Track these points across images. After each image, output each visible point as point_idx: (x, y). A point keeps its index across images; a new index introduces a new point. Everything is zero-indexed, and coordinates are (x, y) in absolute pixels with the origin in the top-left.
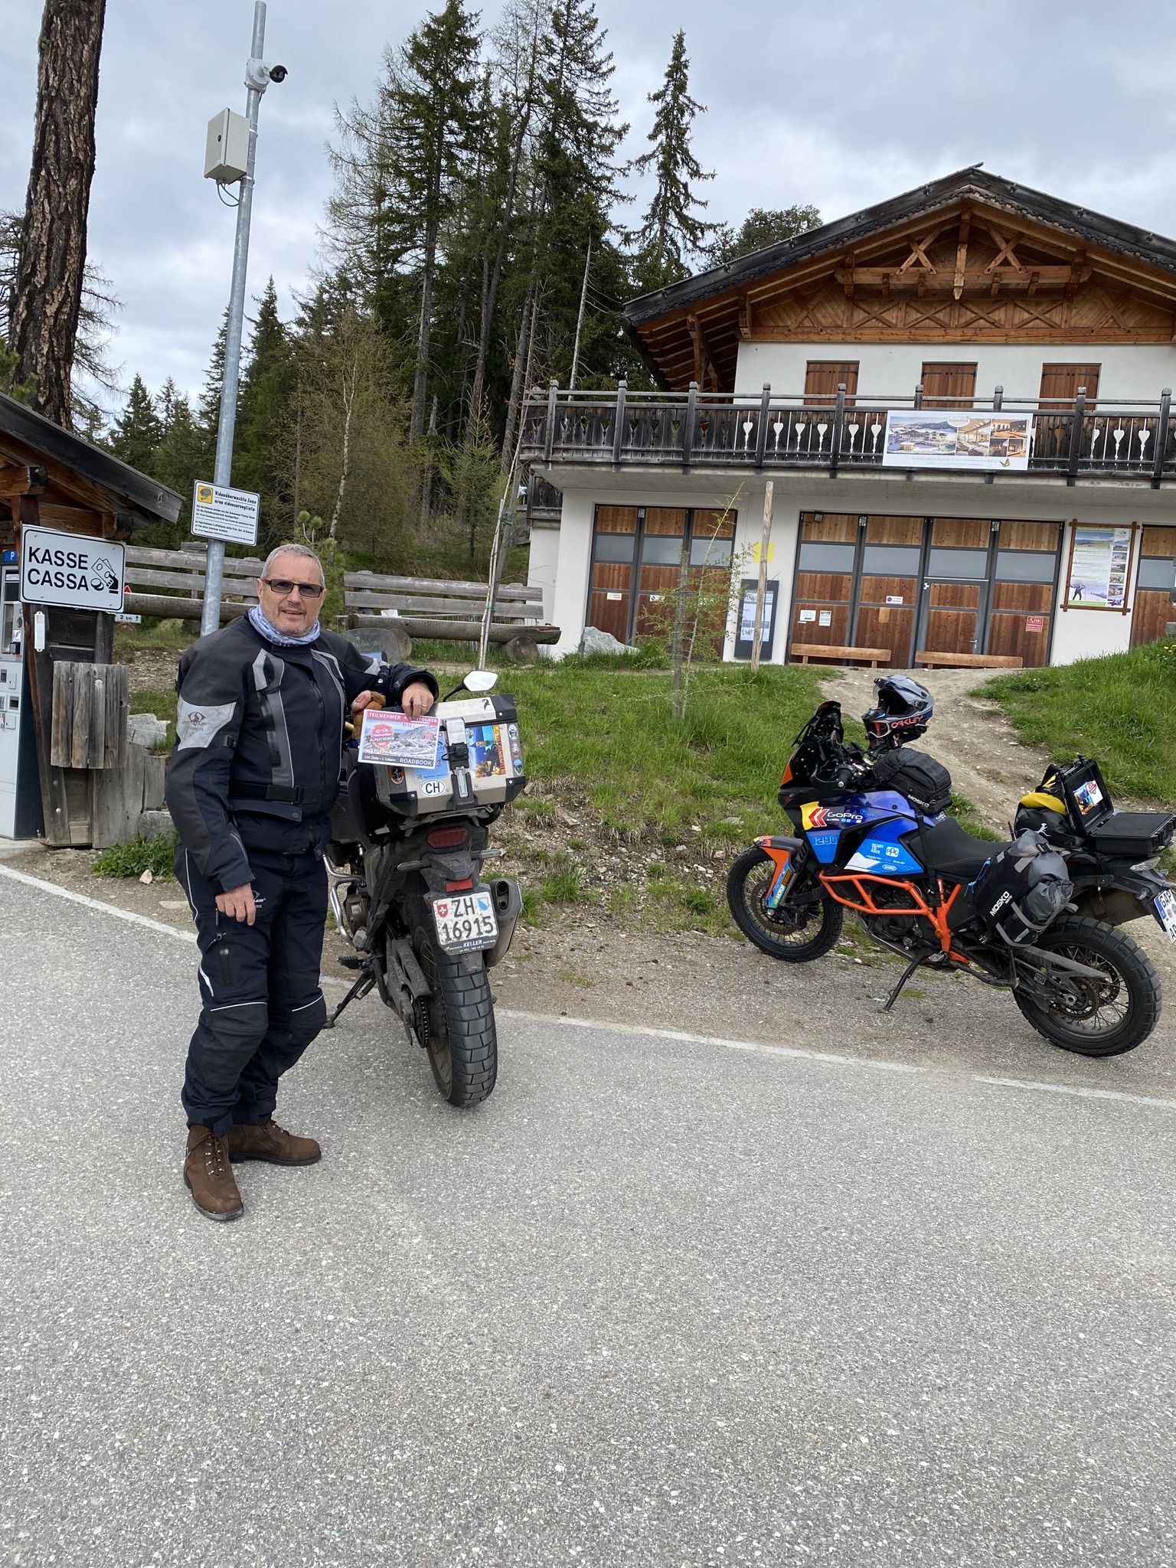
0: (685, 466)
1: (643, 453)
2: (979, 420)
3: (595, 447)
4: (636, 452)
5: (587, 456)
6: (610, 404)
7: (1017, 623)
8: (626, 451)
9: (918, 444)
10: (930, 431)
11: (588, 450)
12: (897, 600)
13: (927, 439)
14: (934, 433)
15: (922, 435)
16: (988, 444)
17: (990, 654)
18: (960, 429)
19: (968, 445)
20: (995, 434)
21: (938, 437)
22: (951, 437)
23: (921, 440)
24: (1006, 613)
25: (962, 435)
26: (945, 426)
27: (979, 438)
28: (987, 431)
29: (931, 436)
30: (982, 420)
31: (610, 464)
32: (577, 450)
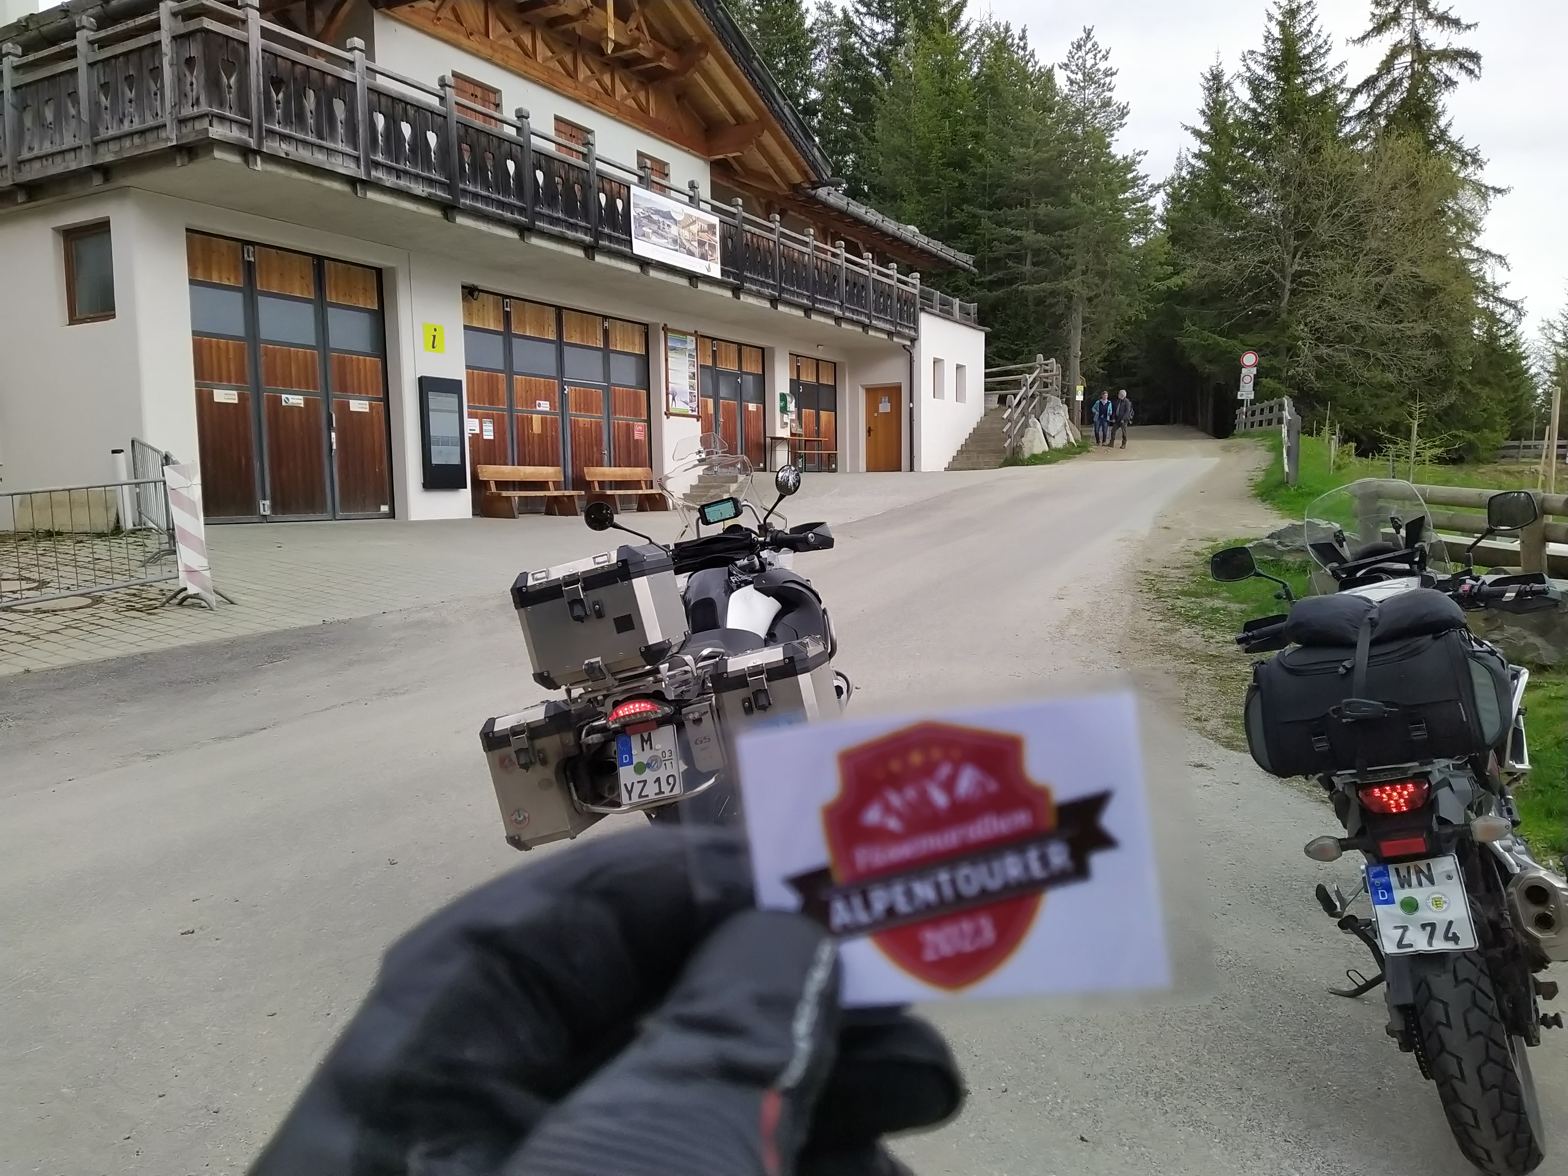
0: (449, 209)
1: (399, 173)
2: (690, 216)
3: (331, 145)
4: (389, 169)
5: (319, 158)
6: (347, 75)
7: (629, 429)
8: (377, 165)
9: (654, 232)
10: (660, 219)
11: (321, 147)
12: (545, 406)
13: (659, 228)
14: (663, 223)
15: (655, 222)
16: (696, 245)
17: (615, 466)
18: (678, 222)
19: (686, 242)
20: (700, 234)
21: (666, 228)
22: (674, 230)
23: (655, 227)
24: (621, 419)
25: (681, 230)
26: (667, 215)
27: (691, 236)
28: (695, 228)
29: (661, 225)
30: (692, 217)
31: (352, 181)
32: (305, 143)
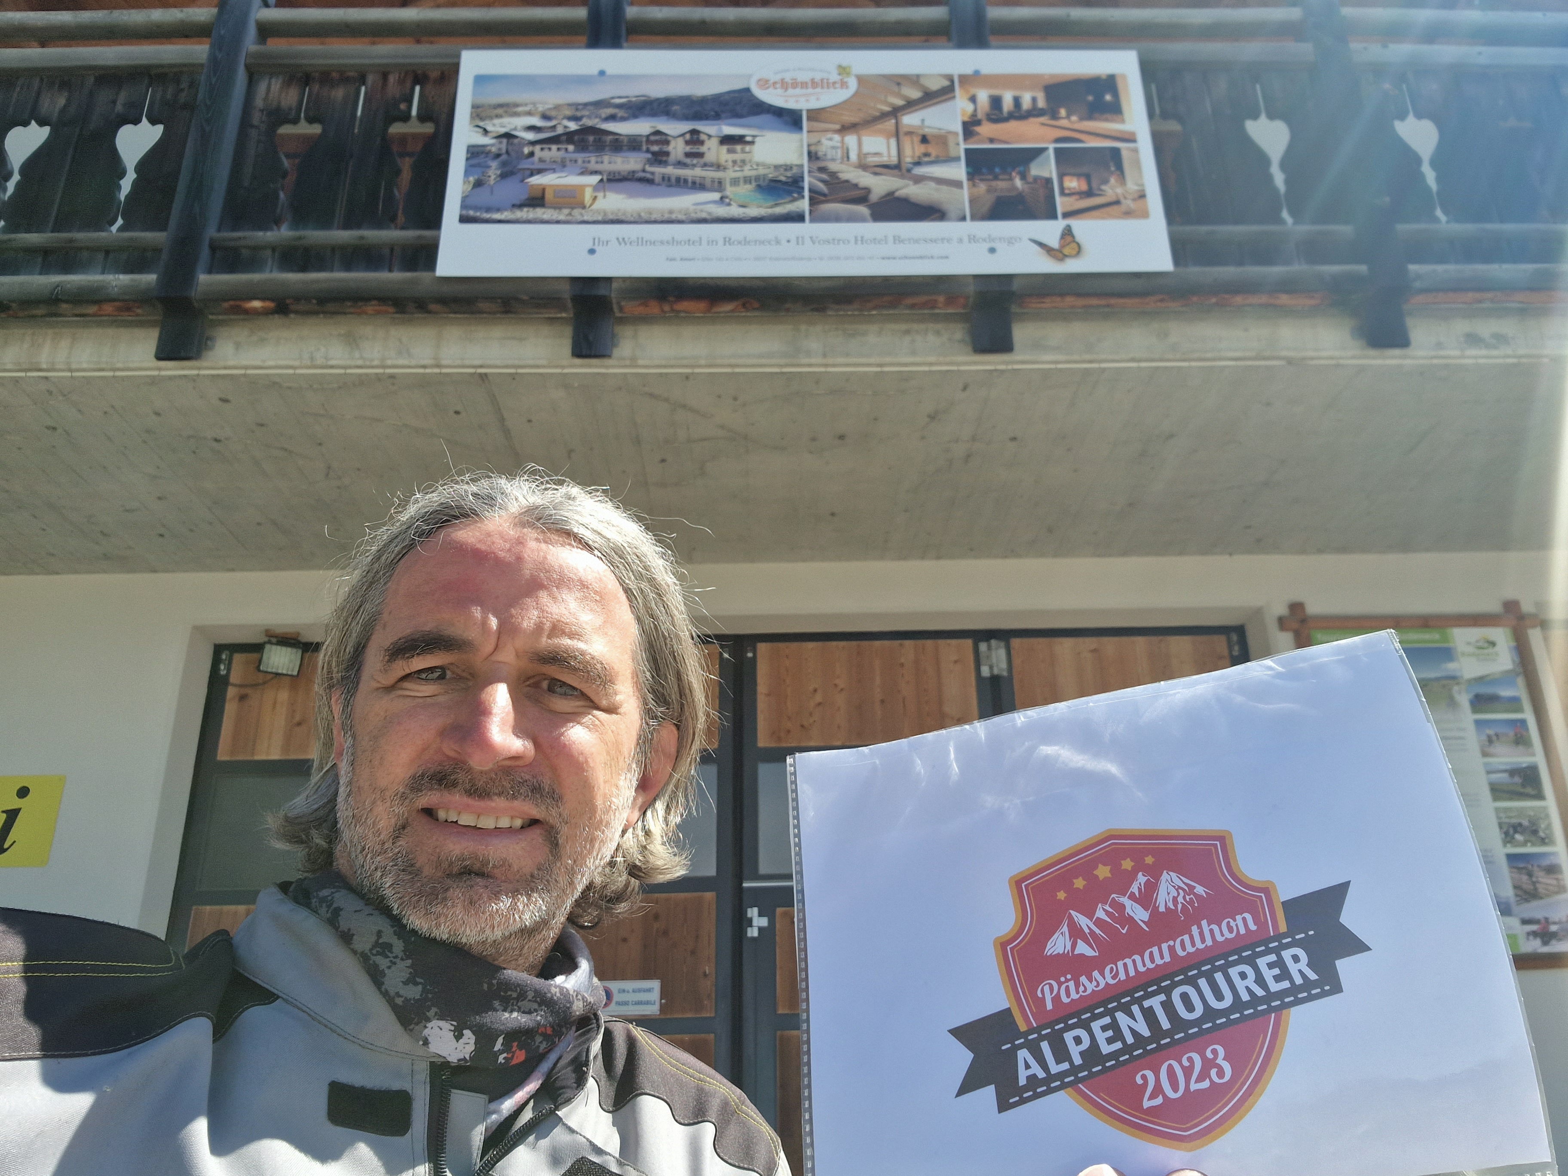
2: (899, 80)
9: (614, 180)
10: (674, 128)
13: (660, 158)
14: (694, 138)
15: (633, 144)
16: (959, 171)
18: (815, 115)
19: (865, 179)
20: (986, 129)
21: (713, 150)
22: (776, 148)
23: (630, 162)
25: (830, 143)
26: (739, 104)
27: (912, 150)
28: (943, 120)
29: (677, 148)
30: (914, 80)
